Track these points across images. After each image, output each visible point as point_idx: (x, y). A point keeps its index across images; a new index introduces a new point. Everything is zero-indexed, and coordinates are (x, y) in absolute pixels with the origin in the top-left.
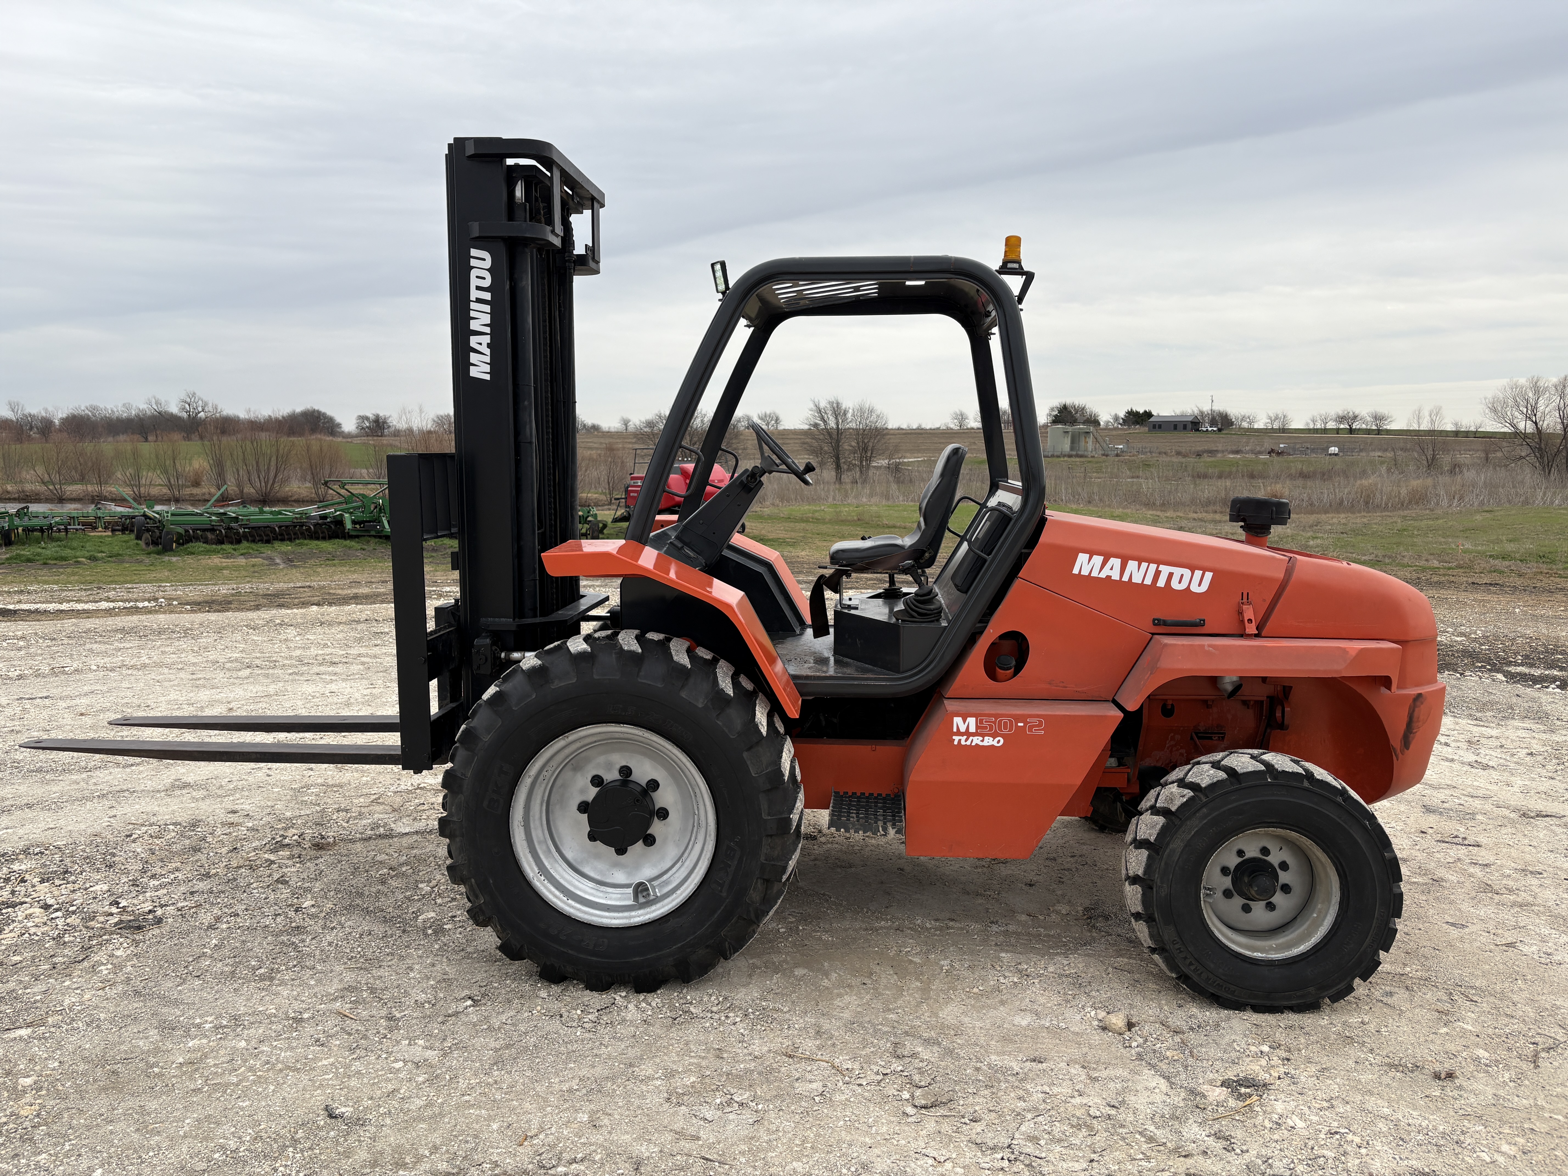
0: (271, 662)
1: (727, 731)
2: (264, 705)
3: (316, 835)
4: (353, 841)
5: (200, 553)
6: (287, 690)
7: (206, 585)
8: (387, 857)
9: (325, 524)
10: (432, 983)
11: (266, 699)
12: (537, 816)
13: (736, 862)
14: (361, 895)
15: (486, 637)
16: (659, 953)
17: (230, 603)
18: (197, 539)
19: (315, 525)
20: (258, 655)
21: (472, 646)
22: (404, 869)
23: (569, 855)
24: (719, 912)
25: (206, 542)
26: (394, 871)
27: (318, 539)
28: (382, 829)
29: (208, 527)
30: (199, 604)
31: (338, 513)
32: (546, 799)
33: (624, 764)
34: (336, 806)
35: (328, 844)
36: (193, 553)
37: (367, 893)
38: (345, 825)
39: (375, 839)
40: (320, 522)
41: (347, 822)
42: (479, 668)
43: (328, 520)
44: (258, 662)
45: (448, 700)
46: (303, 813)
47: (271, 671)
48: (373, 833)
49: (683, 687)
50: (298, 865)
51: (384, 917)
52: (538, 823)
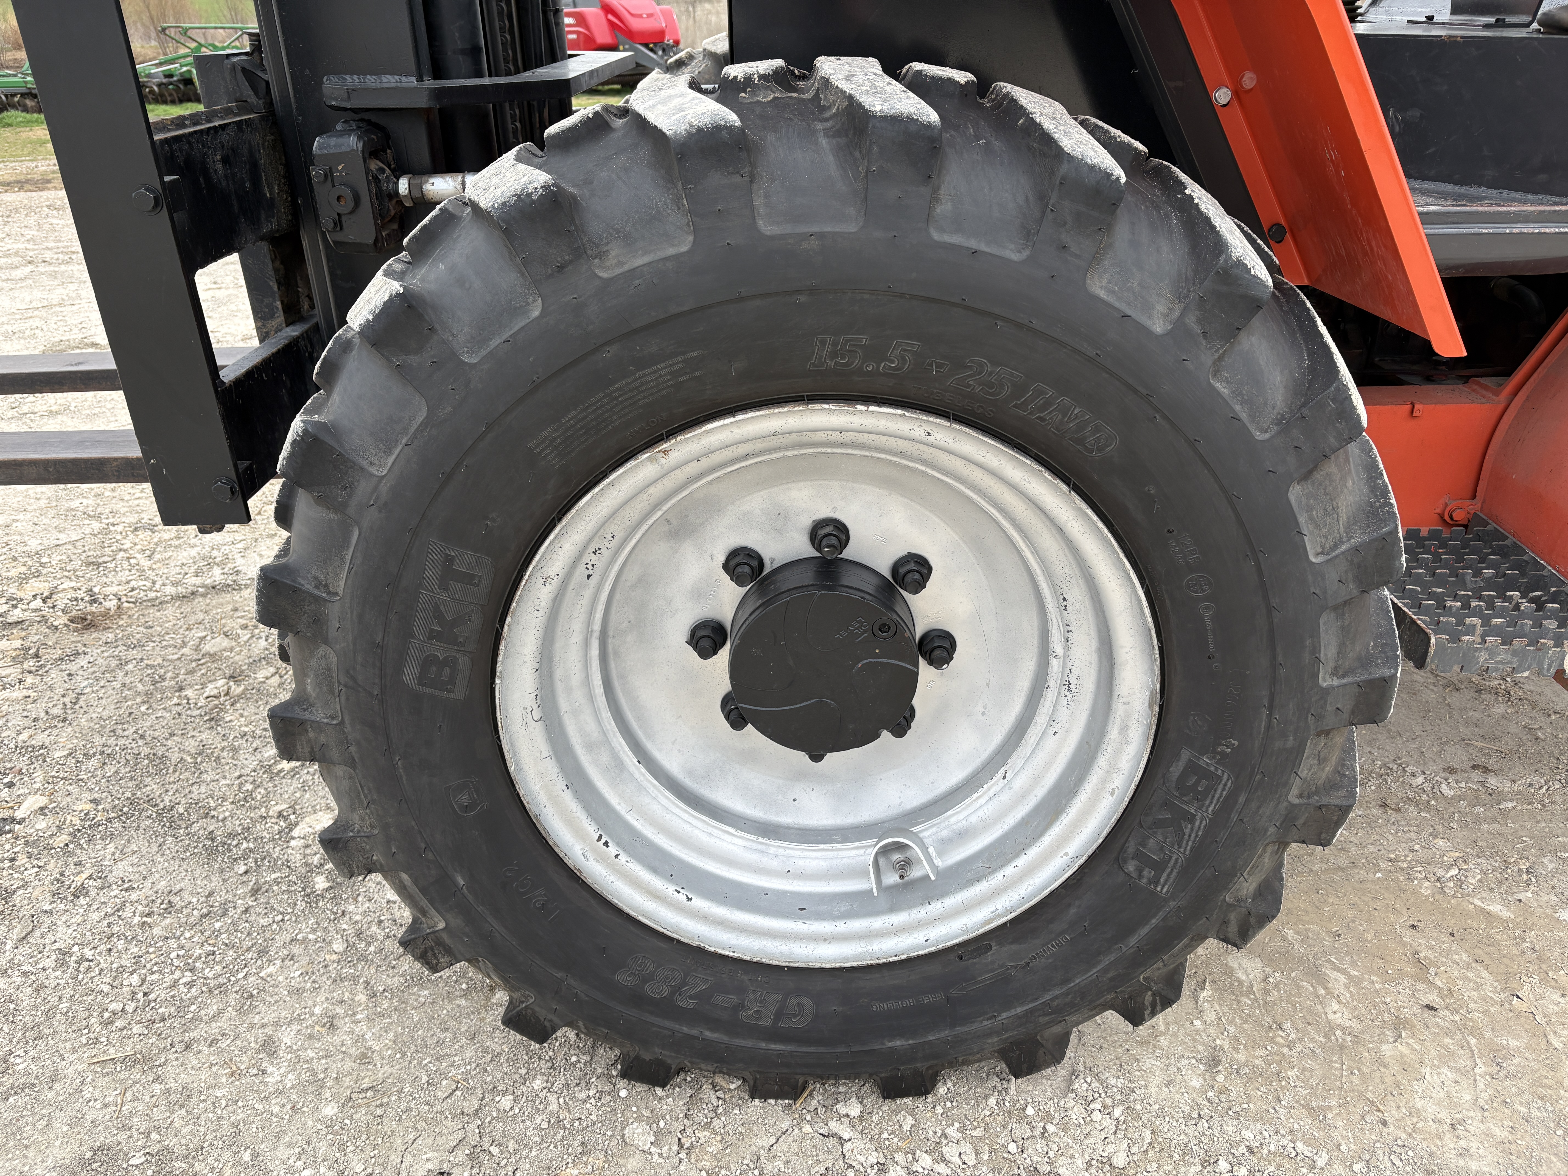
0: (67, 253)
1: (1244, 416)
2: (37, 322)
3: (80, 594)
4: (158, 604)
5: (19, 124)
6: (79, 297)
7: (21, 161)
8: (226, 643)
9: (171, 83)
10: (330, 1110)
11: (43, 313)
12: (576, 678)
13: (1212, 809)
14: (159, 762)
15: (346, 133)
16: (959, 1030)
17: (49, 181)
18: (14, 106)
19: (159, 85)
20: (51, 244)
21: (309, 159)
22: (261, 675)
23: (673, 764)
24: (1144, 931)
25: (26, 110)
26: (237, 682)
27: (165, 102)
28: (217, 572)
29: (24, 90)
30: (8, 184)
31: (185, 69)
32: (597, 626)
33: (824, 512)
34: (132, 519)
35: (106, 615)
36: (10, 125)
37: (175, 757)
38: (145, 564)
39: (204, 595)
40: (165, 80)
41: (150, 557)
42: (339, 224)
43: (175, 79)
44: (48, 255)
45: (280, 318)
46: (63, 538)
47: (63, 268)
48: (198, 581)
49: (1096, 257)
50: (30, 680)
51: (211, 837)
52: (579, 695)
